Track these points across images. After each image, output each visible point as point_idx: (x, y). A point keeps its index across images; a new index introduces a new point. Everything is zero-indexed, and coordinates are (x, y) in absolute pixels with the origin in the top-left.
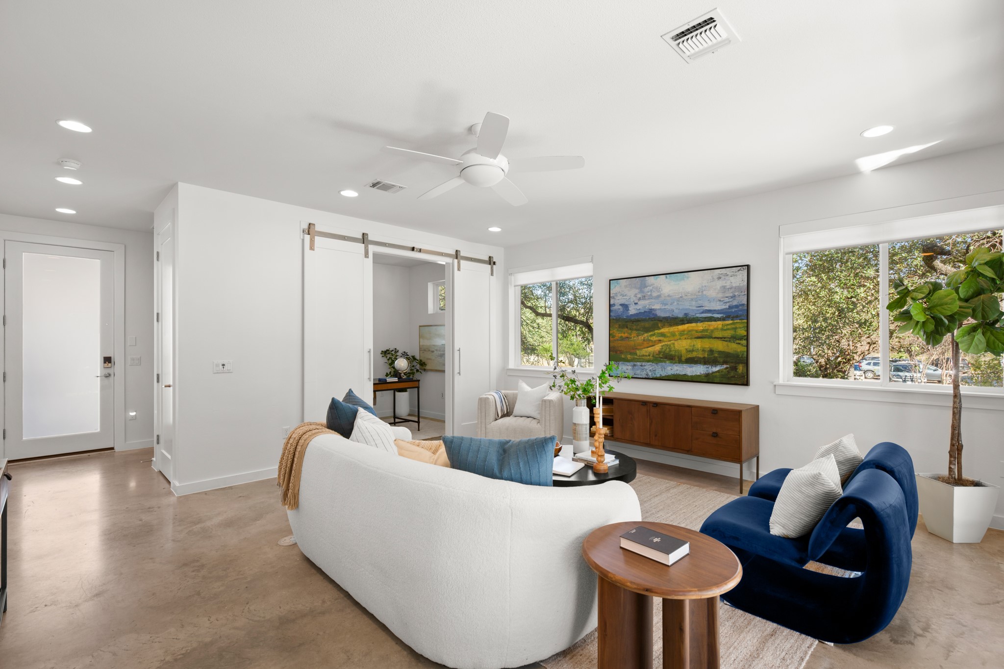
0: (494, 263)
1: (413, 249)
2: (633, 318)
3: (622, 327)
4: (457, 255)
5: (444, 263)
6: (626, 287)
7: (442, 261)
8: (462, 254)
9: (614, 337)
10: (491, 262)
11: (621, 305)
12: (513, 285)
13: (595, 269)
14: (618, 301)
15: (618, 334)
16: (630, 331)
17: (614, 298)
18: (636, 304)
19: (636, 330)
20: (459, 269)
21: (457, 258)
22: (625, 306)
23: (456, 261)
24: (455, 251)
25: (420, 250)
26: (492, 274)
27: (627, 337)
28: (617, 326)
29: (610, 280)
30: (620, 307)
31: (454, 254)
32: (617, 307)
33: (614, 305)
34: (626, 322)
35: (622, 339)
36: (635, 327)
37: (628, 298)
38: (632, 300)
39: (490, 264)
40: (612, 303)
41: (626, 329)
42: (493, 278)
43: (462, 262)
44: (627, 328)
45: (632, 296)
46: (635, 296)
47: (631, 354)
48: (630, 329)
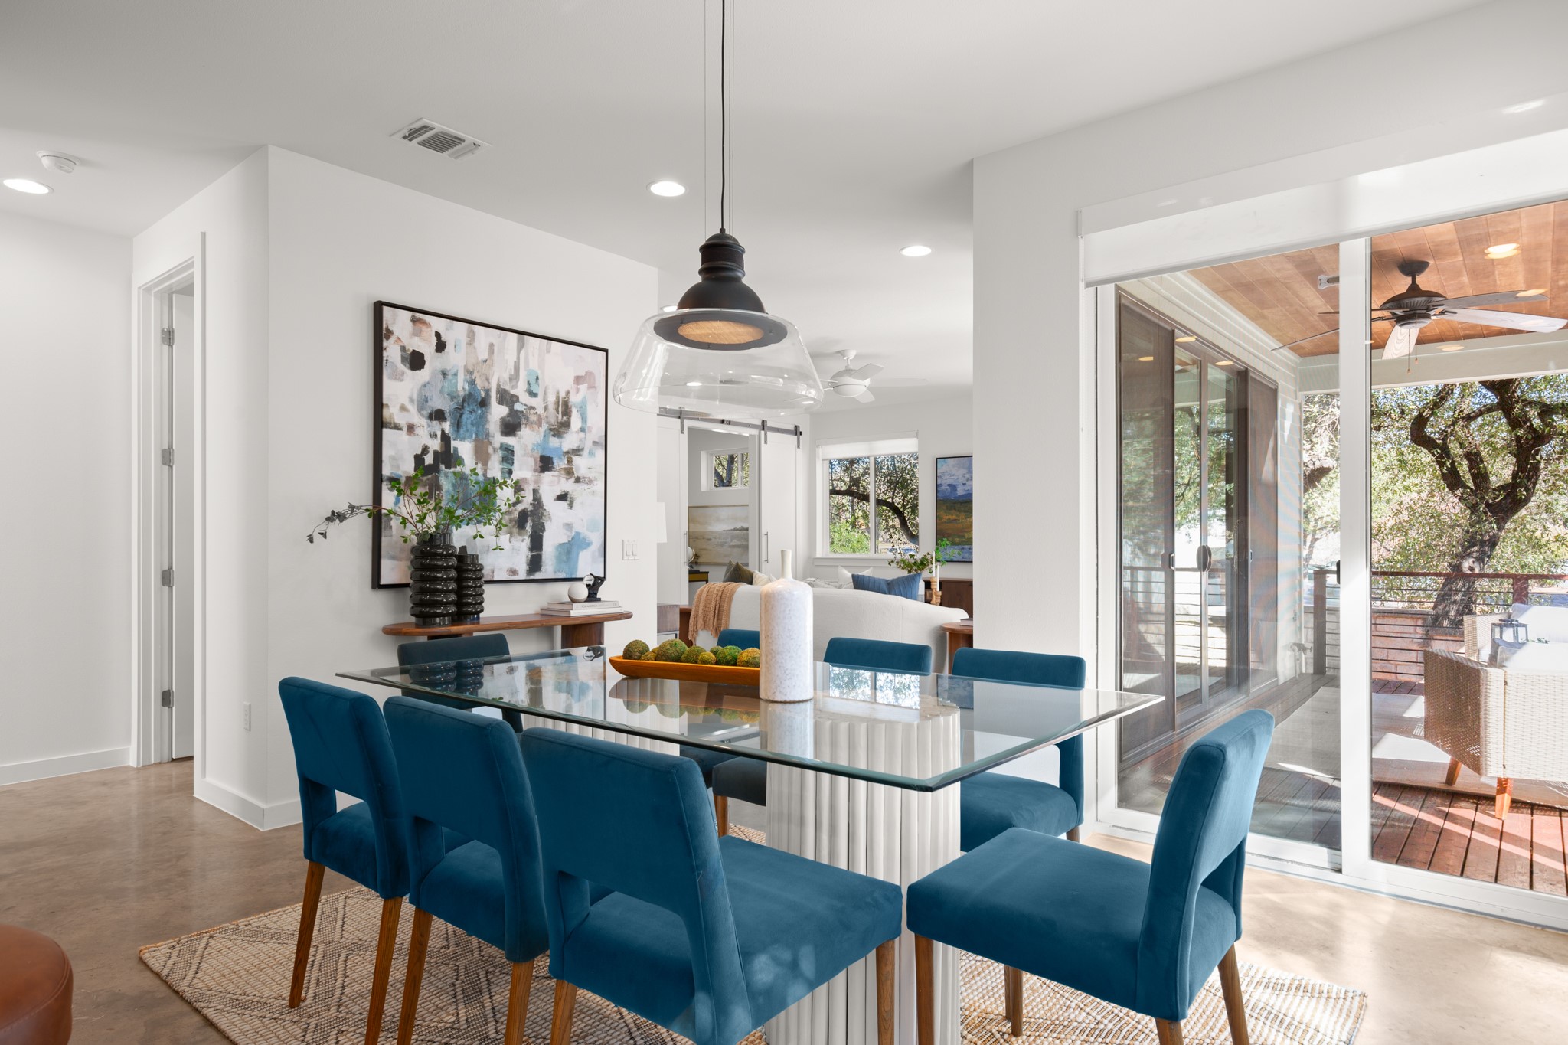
0: (801, 433)
1: (723, 421)
2: (961, 499)
3: (949, 509)
4: (763, 426)
5: (748, 435)
6: (954, 466)
7: (746, 432)
8: (769, 424)
9: (941, 519)
10: (797, 432)
11: (949, 485)
12: (821, 459)
13: (920, 445)
14: (945, 481)
15: (946, 517)
16: (958, 513)
17: (941, 477)
18: (964, 484)
19: (965, 512)
20: (766, 442)
21: (763, 429)
22: (953, 487)
23: (763, 432)
24: (761, 422)
25: (729, 423)
26: (798, 447)
27: (955, 520)
28: (944, 508)
29: (937, 459)
30: (948, 487)
31: (760, 424)
32: (944, 487)
33: (941, 485)
34: (955, 503)
35: (950, 521)
36: (963, 509)
37: (956, 478)
38: (960, 481)
39: (796, 434)
40: (939, 482)
41: (954, 511)
42: (799, 451)
43: (769, 434)
44: (955, 509)
45: (960, 476)
46: (964, 476)
47: (959, 537)
48: (959, 511)
